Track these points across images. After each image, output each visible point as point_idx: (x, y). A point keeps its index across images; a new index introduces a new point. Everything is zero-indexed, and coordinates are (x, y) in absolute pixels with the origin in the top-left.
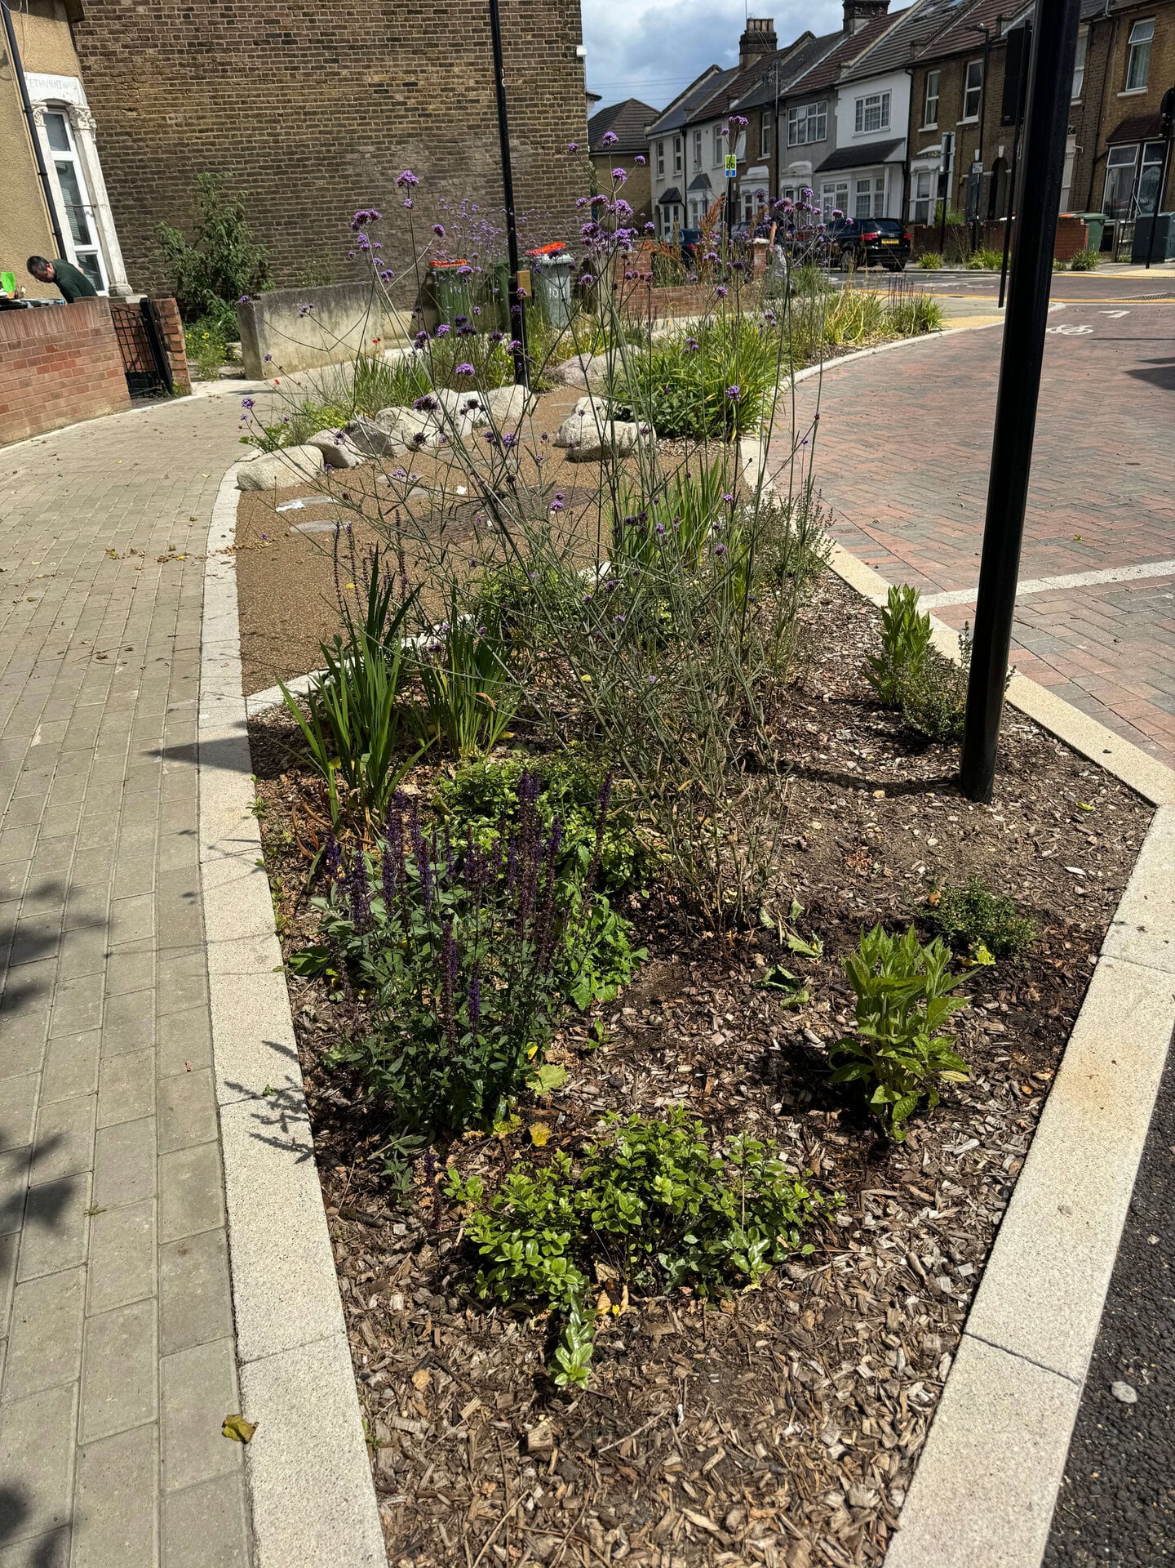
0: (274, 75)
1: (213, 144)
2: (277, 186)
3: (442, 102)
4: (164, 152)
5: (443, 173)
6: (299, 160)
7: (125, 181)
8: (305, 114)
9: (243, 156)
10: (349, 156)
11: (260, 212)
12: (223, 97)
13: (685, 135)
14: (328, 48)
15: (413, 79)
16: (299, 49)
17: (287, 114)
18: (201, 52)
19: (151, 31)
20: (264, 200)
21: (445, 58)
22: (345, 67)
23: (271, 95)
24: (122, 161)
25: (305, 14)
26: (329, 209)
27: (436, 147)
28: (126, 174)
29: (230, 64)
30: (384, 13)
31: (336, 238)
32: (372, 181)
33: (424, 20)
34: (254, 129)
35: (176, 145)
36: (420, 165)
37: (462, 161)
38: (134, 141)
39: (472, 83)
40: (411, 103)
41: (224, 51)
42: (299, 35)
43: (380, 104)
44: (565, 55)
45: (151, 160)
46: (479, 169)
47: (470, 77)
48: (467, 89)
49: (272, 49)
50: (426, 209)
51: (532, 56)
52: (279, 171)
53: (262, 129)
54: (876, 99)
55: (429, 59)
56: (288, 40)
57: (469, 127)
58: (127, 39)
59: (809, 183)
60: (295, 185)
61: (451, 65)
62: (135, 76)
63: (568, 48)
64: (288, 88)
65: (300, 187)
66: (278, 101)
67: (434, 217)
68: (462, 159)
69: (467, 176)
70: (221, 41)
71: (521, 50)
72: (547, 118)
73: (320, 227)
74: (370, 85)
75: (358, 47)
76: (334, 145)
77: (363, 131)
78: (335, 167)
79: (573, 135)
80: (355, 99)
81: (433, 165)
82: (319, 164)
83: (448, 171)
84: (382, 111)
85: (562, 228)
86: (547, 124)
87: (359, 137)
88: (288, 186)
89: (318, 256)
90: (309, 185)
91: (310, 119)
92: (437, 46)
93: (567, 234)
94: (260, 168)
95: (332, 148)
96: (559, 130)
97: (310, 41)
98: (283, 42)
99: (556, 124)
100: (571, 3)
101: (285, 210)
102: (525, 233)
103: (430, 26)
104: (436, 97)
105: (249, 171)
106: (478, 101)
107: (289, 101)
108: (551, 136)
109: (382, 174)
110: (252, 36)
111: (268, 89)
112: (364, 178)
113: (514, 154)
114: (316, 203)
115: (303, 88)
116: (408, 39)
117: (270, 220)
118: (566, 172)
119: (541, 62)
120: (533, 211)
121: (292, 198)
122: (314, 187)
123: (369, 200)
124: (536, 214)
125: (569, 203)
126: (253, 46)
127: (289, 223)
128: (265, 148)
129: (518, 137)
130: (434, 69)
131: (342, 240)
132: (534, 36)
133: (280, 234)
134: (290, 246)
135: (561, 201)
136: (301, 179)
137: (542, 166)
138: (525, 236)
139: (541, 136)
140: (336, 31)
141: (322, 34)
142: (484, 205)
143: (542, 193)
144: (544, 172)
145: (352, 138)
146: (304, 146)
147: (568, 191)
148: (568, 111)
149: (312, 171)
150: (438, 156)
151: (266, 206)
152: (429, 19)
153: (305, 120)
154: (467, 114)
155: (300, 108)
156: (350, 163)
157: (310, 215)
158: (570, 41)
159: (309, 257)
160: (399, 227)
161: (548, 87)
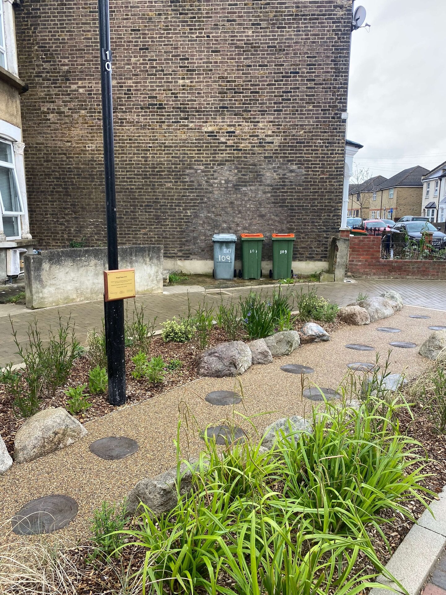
0: (149, 125)
2: (143, 185)
3: (249, 143)
4: (82, 164)
5: (245, 183)
6: (157, 171)
7: (60, 178)
8: (165, 147)
9: (126, 168)
10: (188, 171)
11: (131, 199)
12: (119, 136)
13: (441, 180)
14: (183, 112)
15: (233, 130)
16: (166, 112)
17: (154, 147)
19: (85, 101)
20: (135, 192)
21: (254, 118)
22: (192, 122)
23: (146, 136)
24: (59, 168)
25: (172, 94)
26: (172, 199)
27: (242, 168)
28: (60, 175)
29: (126, 119)
30: (220, 93)
31: (174, 216)
32: (200, 185)
33: (244, 97)
34: (134, 154)
35: (89, 161)
36: (231, 178)
37: (258, 177)
38: (67, 158)
39: (270, 133)
40: (230, 143)
41: (123, 112)
42: (167, 104)
43: (210, 143)
44: (333, 118)
45: (74, 168)
46: (268, 182)
47: (269, 129)
48: (266, 136)
49: (150, 112)
50: (232, 203)
51: (312, 118)
52: (145, 177)
53: (138, 154)
55: (244, 119)
56: (161, 107)
57: (265, 157)
58: (71, 105)
60: (154, 185)
61: (258, 122)
62: (73, 124)
63: (336, 114)
64: (157, 132)
65: (156, 186)
66: (150, 140)
67: (236, 208)
68: (258, 175)
69: (260, 185)
70: (122, 107)
71: (304, 114)
72: (317, 154)
73: (165, 209)
74: (206, 132)
75: (201, 112)
76: (180, 164)
77: (198, 157)
78: (179, 176)
79: (334, 164)
80: (196, 140)
81: (239, 178)
82: (169, 175)
83: (248, 182)
84: (211, 147)
85: (320, 219)
86: (317, 157)
87: (195, 161)
88: (150, 185)
89: (162, 225)
90: (161, 185)
91: (167, 150)
92: (250, 111)
93: (323, 222)
94: (135, 175)
95: (178, 166)
96: (325, 161)
97: (173, 108)
98: (158, 108)
99: (323, 157)
100: (342, 88)
101: (146, 199)
102: (294, 220)
103: (247, 100)
104: (246, 140)
105: (128, 176)
106: (273, 143)
107: (157, 140)
108: (319, 164)
109: (207, 182)
110: (140, 105)
111: (145, 133)
112: (195, 184)
113: (293, 174)
114: (165, 196)
115: (165, 133)
116: (233, 107)
117: (136, 203)
118: (326, 185)
119: (317, 122)
120: (301, 208)
121: (151, 192)
122: (165, 187)
123: (197, 196)
124: (303, 209)
125: (327, 204)
126: (140, 110)
127: (147, 206)
128: (139, 164)
129: (296, 164)
130: (247, 124)
131: (177, 217)
132: (314, 107)
133: (141, 212)
134: (146, 218)
135: (320, 203)
136: (157, 182)
137: (311, 181)
138: (294, 222)
139: (312, 164)
140: (190, 103)
141: (181, 104)
142: (269, 203)
143: (309, 198)
144: (311, 185)
145: (191, 161)
146: (162, 164)
147: (326, 197)
148: (333, 150)
149: (165, 178)
150: (243, 173)
151: (135, 195)
152: (247, 96)
153: (164, 150)
154: (264, 150)
155: (162, 143)
156: (188, 175)
157: (160, 202)
158: (338, 110)
159: (156, 225)
160: (213, 212)
161: (320, 136)
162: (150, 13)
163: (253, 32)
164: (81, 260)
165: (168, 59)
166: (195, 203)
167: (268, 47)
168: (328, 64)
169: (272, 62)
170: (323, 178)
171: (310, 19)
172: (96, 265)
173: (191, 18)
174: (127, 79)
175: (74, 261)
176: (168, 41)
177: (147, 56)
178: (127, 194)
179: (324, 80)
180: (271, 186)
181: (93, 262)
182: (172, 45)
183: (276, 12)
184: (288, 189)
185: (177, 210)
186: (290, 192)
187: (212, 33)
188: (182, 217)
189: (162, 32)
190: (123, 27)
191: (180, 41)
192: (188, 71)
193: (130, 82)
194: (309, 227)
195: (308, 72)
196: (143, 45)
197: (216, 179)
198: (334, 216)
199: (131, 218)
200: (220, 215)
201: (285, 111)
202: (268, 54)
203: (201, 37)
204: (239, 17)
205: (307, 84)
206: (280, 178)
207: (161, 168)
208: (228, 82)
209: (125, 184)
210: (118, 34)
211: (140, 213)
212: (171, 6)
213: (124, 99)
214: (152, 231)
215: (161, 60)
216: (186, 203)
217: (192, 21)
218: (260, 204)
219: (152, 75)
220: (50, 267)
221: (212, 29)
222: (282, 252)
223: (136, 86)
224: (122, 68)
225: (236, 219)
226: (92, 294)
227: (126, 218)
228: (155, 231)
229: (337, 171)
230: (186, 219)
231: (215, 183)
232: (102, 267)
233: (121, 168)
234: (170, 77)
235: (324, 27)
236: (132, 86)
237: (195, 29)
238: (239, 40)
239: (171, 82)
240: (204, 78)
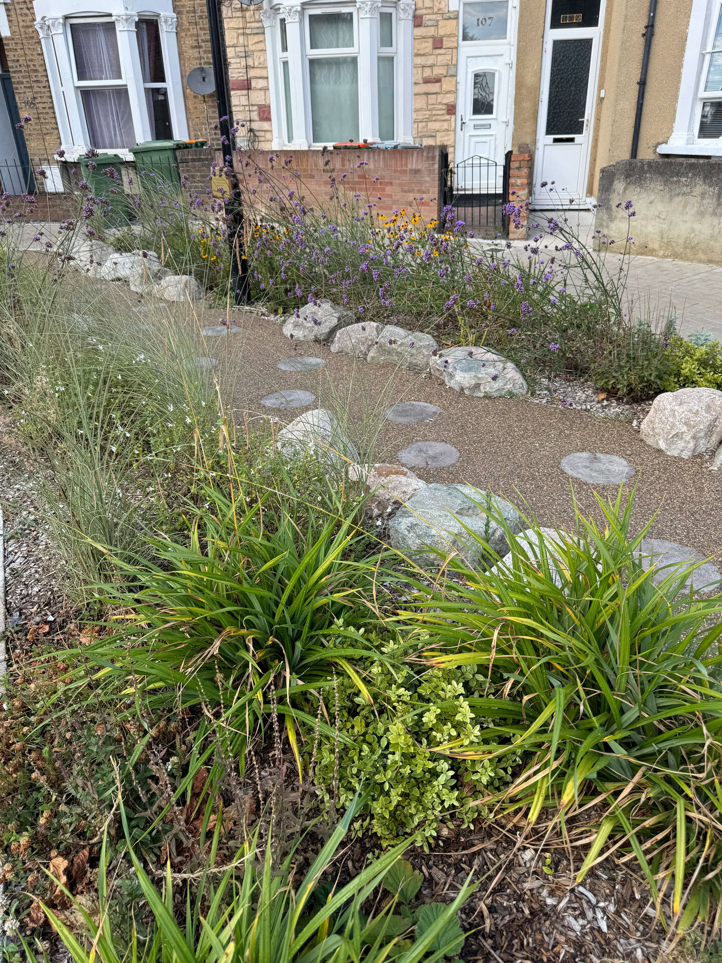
164: (679, 181)
172: (703, 195)
175: (666, 182)
181: (700, 187)
220: (626, 189)
226: (685, 248)
232: (715, 200)
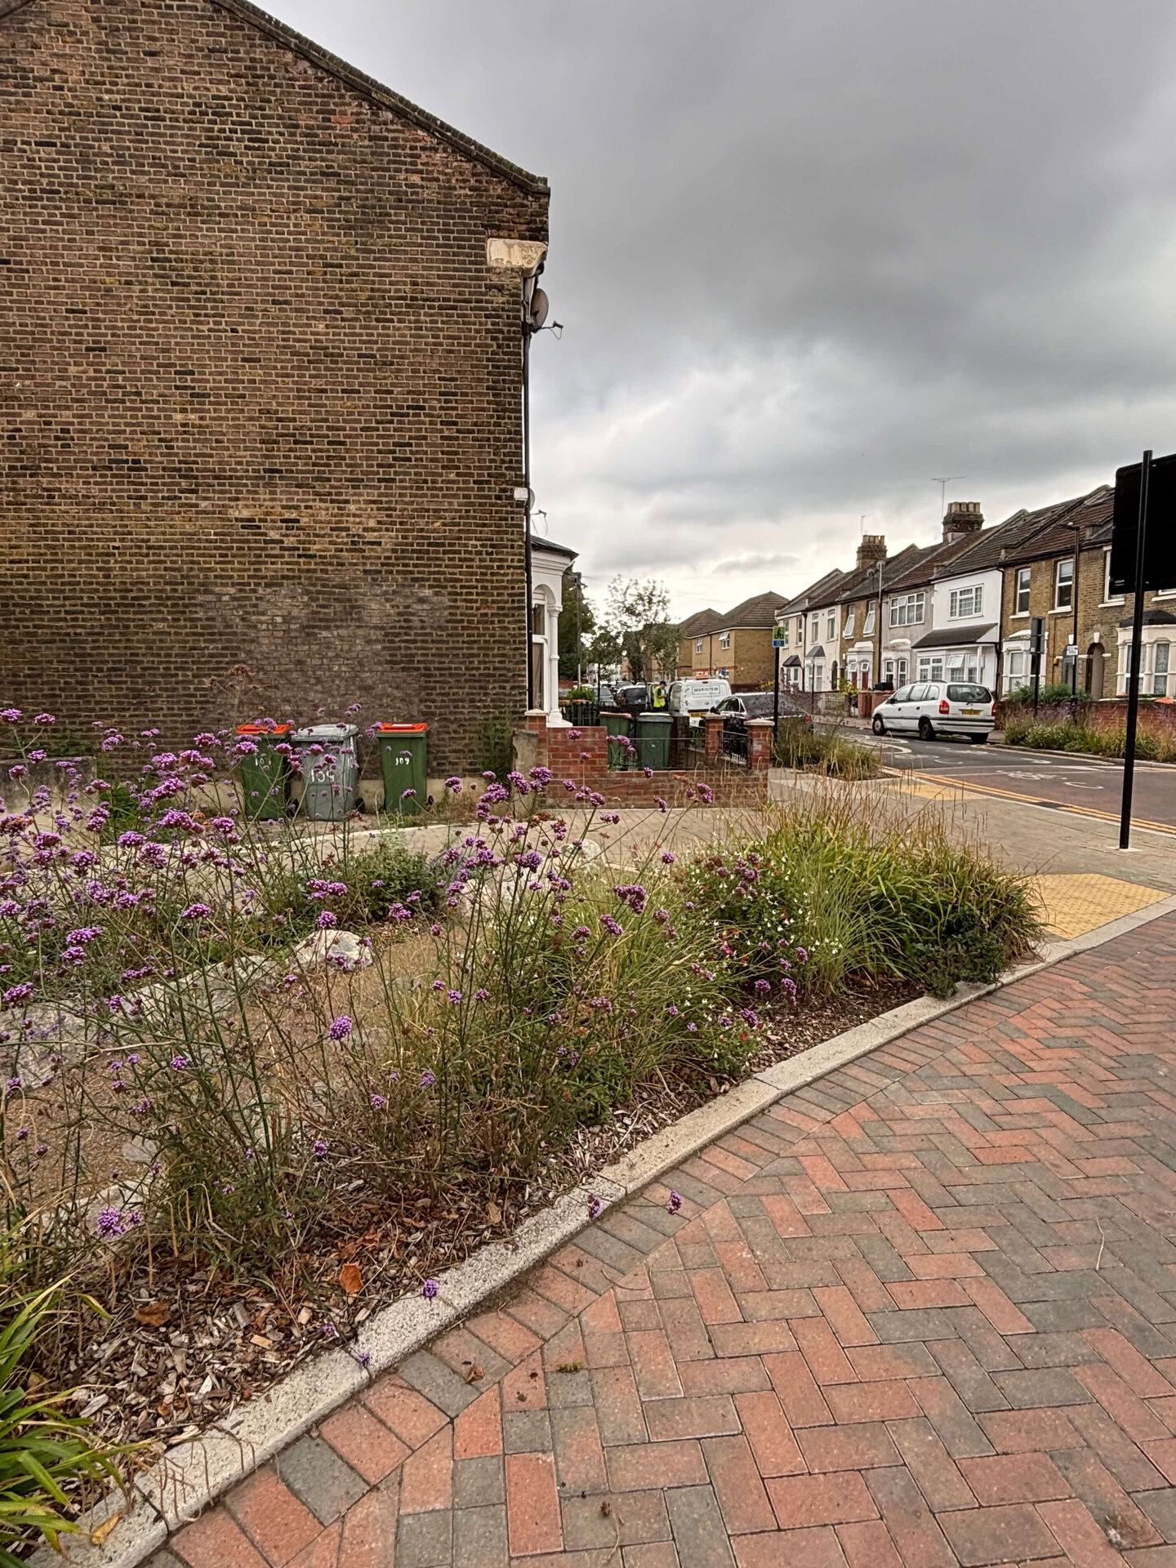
0: (114, 504)
1: (26, 576)
2: (102, 627)
3: (331, 543)
5: (327, 623)
6: (134, 599)
8: (149, 548)
9: (63, 591)
10: (200, 598)
11: (76, 655)
12: (45, 525)
13: (806, 616)
14: (186, 477)
15: (294, 516)
16: (147, 476)
17: (125, 547)
18: (25, 476)
20: (86, 641)
21: (340, 494)
22: (206, 499)
23: (107, 526)
25: (160, 440)
26: (169, 655)
27: (318, 592)
29: (59, 490)
30: (263, 442)
31: (175, 689)
32: (228, 626)
33: (313, 451)
34: (81, 561)
36: (295, 612)
37: (352, 609)
39: (372, 523)
40: (289, 542)
41: (54, 475)
42: (150, 462)
43: (248, 541)
44: (498, 497)
46: (375, 621)
47: (370, 516)
48: (366, 530)
49: (116, 476)
50: (300, 662)
51: (455, 496)
52: (107, 610)
53: (90, 562)
54: (969, 591)
55: (317, 494)
56: (137, 467)
57: (365, 572)
59: (908, 657)
60: (127, 627)
61: (347, 502)
63: (504, 490)
64: (130, 518)
65: (132, 629)
66: (116, 533)
67: (310, 673)
68: (353, 607)
69: (358, 627)
70: (50, 465)
71: (441, 489)
72: (472, 567)
73: (154, 675)
74: (237, 520)
75: (225, 478)
76: (183, 583)
77: (223, 570)
78: (181, 608)
79: (506, 588)
80: (215, 534)
81: (313, 613)
82: (160, 605)
83: (333, 620)
84: (250, 548)
85: (486, 694)
86: (472, 574)
87: (216, 577)
88: (117, 627)
89: (147, 710)
90: (144, 627)
91: (154, 554)
92: (329, 480)
93: (492, 701)
94: (82, 605)
95: (180, 588)
96: (487, 581)
97: (164, 469)
98: (130, 469)
99: (482, 574)
100: (511, 440)
101: (110, 655)
102: (434, 697)
103: (321, 458)
104: (323, 536)
105: (67, 608)
106: (379, 544)
107: (130, 533)
108: (476, 587)
109: (243, 619)
110: (91, 461)
111: (103, 519)
112: (219, 623)
113: (425, 606)
114: (151, 648)
115: (148, 519)
116: (292, 472)
117: (89, 665)
118: (494, 629)
119: (466, 504)
120: (447, 672)
121: (120, 641)
122: (151, 630)
123: (223, 648)
124: (451, 675)
125: (497, 665)
126: (91, 472)
127: (114, 669)
128: (92, 583)
129: (430, 587)
130: (323, 505)
131: (181, 692)
132: (458, 475)
133: (99, 682)
134: (112, 696)
135: (485, 662)
136: (134, 620)
137: (462, 621)
138: (434, 701)
139: (462, 587)
140: (199, 460)
141: (180, 462)
142: (379, 663)
143: (460, 652)
144: (463, 628)
145: (206, 577)
146: (143, 583)
147: (496, 651)
148: (501, 560)
149: (151, 612)
150: (321, 602)
151: (84, 648)
152: (321, 451)
153: (147, 555)
154: (363, 557)
155: (143, 541)
156: (201, 605)
157: (142, 662)
158: (507, 483)
159: (135, 710)
160: (261, 681)
161: (475, 532)
162: (108, 279)
163: (327, 326)
165: (150, 372)
166: (221, 662)
167: (360, 356)
168: (481, 394)
169: (369, 384)
170: (486, 615)
171: (440, 307)
173: (196, 293)
174: (59, 407)
176: (148, 336)
177: (104, 364)
178: (68, 645)
179: (476, 424)
180: (382, 628)
182: (157, 343)
183: (372, 290)
184: (416, 634)
185: (180, 678)
186: (423, 641)
187: (243, 324)
188: (192, 691)
189: (135, 317)
190: (49, 303)
191: (176, 337)
192: (192, 395)
193: (66, 416)
194: (465, 711)
195: (441, 408)
196: (94, 342)
197: (263, 614)
198: (513, 688)
199: (78, 697)
200: (276, 687)
201: (401, 481)
202: (359, 370)
203: (219, 331)
204: (297, 295)
205: (441, 431)
206: (399, 614)
207: (142, 590)
208: (280, 420)
209: (61, 624)
210: (38, 318)
211: (96, 685)
212: (152, 268)
213: (53, 450)
214: (124, 723)
215: (135, 372)
216: (199, 662)
217: (199, 300)
218: (361, 664)
219: (115, 401)
221: (241, 316)
222: (399, 761)
223: (80, 424)
224: (48, 385)
225: (312, 694)
227: (66, 697)
228: (132, 723)
229: (513, 601)
230: (201, 696)
231: (262, 623)
233: (52, 591)
234: (155, 406)
235: (469, 323)
236: (72, 424)
237: (206, 315)
238: (299, 341)
239: (159, 417)
240: (228, 411)
